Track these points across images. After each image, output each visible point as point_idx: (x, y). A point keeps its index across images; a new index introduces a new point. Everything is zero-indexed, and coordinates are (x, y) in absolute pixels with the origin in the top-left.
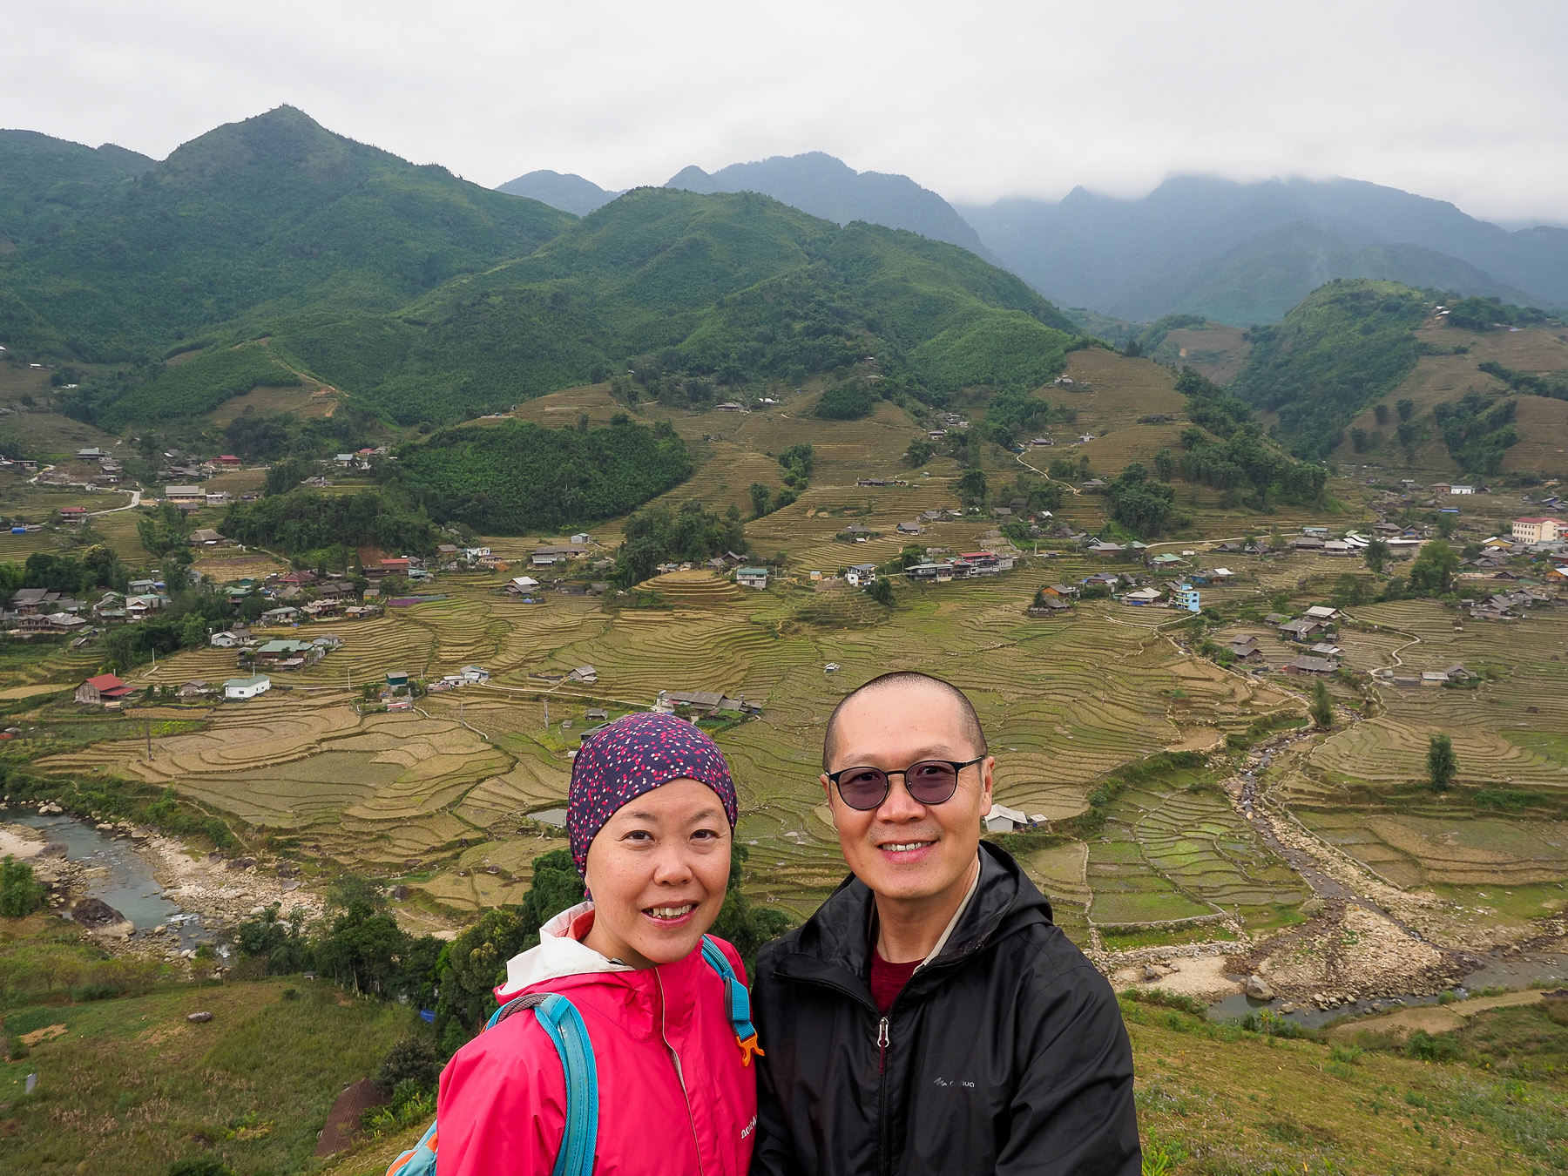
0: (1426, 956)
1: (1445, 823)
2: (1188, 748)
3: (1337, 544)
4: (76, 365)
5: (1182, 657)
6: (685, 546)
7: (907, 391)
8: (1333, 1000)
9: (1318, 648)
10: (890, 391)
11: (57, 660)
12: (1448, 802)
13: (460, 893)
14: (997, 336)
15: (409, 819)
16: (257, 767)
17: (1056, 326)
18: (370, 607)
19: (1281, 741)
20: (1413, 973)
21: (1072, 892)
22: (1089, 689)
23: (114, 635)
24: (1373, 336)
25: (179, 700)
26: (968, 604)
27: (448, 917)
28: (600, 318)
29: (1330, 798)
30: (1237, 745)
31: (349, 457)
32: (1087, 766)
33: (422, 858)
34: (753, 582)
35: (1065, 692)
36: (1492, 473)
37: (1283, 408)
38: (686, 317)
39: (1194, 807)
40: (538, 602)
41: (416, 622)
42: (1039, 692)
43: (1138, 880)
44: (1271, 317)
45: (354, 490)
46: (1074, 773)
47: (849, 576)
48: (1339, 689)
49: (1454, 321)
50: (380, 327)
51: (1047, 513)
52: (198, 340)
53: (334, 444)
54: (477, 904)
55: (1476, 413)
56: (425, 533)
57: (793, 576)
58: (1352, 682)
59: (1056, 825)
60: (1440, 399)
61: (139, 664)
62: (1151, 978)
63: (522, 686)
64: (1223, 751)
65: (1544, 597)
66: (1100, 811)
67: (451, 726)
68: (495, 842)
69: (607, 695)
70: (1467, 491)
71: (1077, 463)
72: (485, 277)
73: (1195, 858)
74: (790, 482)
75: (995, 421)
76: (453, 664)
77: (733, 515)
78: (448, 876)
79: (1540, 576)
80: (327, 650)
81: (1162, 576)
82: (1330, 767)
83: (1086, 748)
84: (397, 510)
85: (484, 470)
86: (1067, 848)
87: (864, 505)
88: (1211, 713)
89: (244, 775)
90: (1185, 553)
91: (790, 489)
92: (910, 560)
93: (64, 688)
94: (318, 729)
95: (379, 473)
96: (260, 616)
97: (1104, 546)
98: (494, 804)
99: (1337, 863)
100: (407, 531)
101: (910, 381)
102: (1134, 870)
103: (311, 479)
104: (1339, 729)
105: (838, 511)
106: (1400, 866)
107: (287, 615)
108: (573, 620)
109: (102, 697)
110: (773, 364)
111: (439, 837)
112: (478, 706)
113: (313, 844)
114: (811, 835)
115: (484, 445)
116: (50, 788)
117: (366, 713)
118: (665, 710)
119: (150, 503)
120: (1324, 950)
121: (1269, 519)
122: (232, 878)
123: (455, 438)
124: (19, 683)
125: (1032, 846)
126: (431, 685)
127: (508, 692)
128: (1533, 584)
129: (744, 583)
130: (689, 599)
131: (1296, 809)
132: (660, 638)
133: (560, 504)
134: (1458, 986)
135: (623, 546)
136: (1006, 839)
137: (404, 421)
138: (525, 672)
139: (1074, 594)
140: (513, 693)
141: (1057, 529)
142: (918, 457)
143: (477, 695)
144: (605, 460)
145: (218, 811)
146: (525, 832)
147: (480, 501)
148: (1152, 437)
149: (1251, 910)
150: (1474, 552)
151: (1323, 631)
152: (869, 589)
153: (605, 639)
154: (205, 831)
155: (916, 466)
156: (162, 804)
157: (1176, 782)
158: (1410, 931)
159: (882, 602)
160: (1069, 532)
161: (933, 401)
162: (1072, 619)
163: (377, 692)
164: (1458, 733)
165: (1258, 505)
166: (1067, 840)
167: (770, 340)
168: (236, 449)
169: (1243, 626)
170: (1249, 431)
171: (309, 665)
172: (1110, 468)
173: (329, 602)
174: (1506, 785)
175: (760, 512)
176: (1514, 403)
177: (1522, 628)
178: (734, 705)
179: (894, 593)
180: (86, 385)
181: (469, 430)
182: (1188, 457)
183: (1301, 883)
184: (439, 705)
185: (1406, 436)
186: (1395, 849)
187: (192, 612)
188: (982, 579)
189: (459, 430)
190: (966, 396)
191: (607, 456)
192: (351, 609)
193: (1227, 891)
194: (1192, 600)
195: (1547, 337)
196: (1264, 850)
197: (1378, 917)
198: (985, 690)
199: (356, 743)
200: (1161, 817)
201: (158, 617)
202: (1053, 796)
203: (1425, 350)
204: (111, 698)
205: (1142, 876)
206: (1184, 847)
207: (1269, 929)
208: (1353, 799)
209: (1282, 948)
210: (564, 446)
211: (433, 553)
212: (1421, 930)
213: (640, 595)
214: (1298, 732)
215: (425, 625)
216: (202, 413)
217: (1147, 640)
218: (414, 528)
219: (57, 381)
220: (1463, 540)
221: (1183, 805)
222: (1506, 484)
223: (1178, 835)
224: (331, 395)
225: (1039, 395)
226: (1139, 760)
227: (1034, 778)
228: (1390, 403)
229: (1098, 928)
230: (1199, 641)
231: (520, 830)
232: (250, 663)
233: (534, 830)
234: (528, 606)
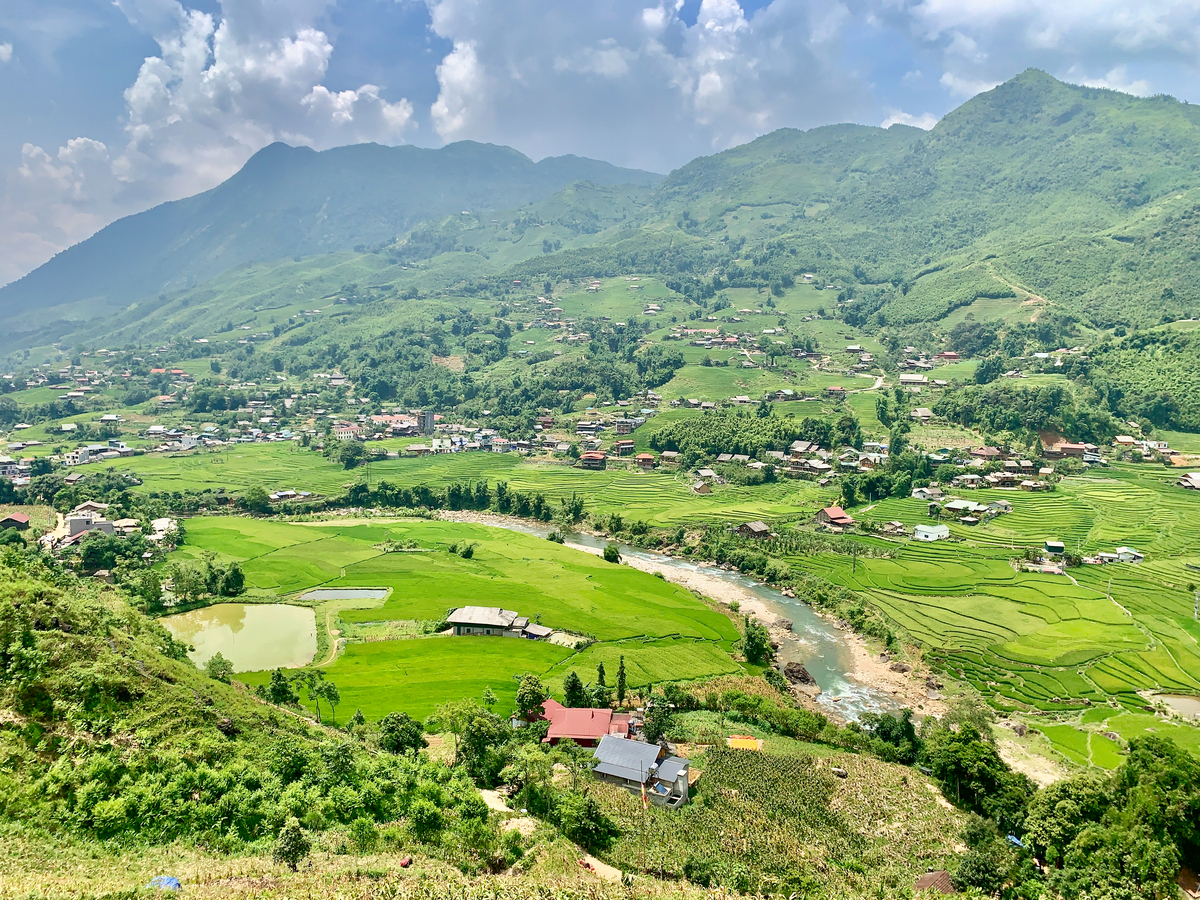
4: (856, 286)
18: (1043, 483)
23: (846, 480)
25: (881, 533)
27: (1060, 765)
31: (1046, 355)
45: (1043, 383)
50: (1089, 244)
52: (940, 263)
53: (1034, 344)
56: (1105, 424)
61: (861, 503)
80: (999, 513)
84: (1081, 403)
89: (914, 598)
95: (1070, 371)
96: (951, 478)
98: (1125, 675)
100: (1088, 421)
103: (1011, 373)
107: (973, 480)
109: (832, 523)
119: (888, 385)
122: (892, 677)
123: (1146, 340)
126: (1086, 558)
137: (1101, 325)
138: (1184, 561)
147: (1164, 399)
154: (880, 634)
163: (1035, 555)
168: (956, 347)
173: (1008, 474)
180: (859, 300)
181: (1163, 333)
184: (1093, 574)
187: (903, 469)
189: (1152, 333)
192: (1026, 482)
201: (879, 470)
204: (837, 525)
211: (1110, 442)
216: (936, 319)
218: (1094, 419)
219: (842, 298)
224: (1038, 304)
232: (938, 514)
233: (1160, 711)
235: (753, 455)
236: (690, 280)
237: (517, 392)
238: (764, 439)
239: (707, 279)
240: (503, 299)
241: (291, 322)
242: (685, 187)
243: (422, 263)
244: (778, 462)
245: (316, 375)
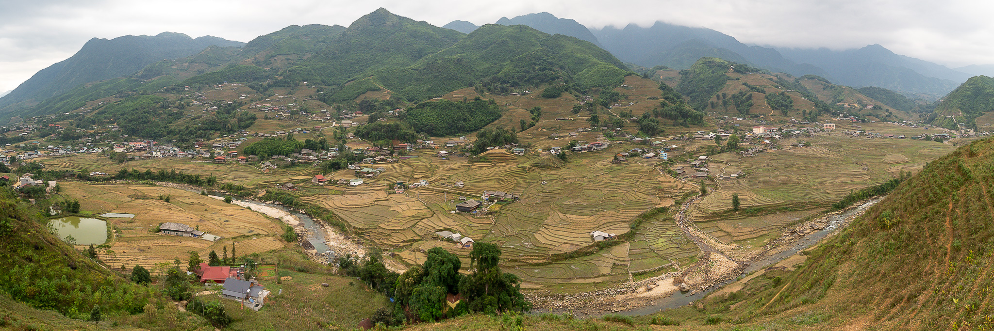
0: (734, 265)
1: (737, 220)
2: (663, 206)
3: (707, 136)
4: (323, 86)
5: (661, 175)
6: (496, 141)
7: (573, 89)
8: (707, 287)
9: (702, 169)
10: (567, 89)
11: (309, 169)
12: (739, 214)
13: (411, 258)
14: (602, 71)
15: (398, 230)
16: (356, 208)
17: (622, 68)
18: (394, 159)
19: (691, 200)
20: (730, 272)
21: (624, 261)
22: (631, 188)
23: (323, 164)
24: (715, 74)
25: (338, 184)
26: (592, 160)
27: (406, 266)
28: (472, 66)
29: (706, 218)
30: (678, 203)
31: (392, 112)
32: (629, 215)
33: (400, 244)
34: (519, 153)
35: (623, 189)
36: (747, 114)
37: (691, 95)
38: (500, 65)
39: (665, 226)
40: (447, 159)
41: (408, 164)
42: (615, 190)
43: (646, 254)
44: (687, 67)
45: (392, 122)
46: (625, 217)
47: (552, 151)
48: (708, 182)
49: (736, 71)
50: (404, 71)
51: (619, 129)
52: (354, 78)
53: (388, 108)
54: (416, 262)
55: (742, 97)
56: (413, 136)
57: (533, 151)
58: (712, 179)
59: (619, 237)
60: (733, 93)
61: (329, 173)
62: (649, 290)
63: (439, 188)
64: (674, 205)
65: (761, 149)
66: (633, 230)
67: (415, 199)
68: (424, 241)
69: (467, 192)
70: (741, 119)
71: (628, 112)
72: (437, 55)
73: (665, 244)
74: (533, 119)
75: (602, 98)
76: (418, 179)
77: (514, 130)
78: (408, 251)
79: (760, 143)
80: (380, 172)
81: (656, 149)
82: (705, 207)
83: (630, 208)
84: (405, 129)
85: (432, 115)
86: (622, 245)
87: (558, 127)
88: (670, 193)
89: (351, 209)
90: (663, 141)
91: (534, 121)
92: (572, 145)
93: (310, 177)
94: (375, 197)
95: (401, 117)
96: (362, 160)
97: (637, 139)
98: (425, 228)
99: (708, 239)
100: (408, 135)
101: (574, 86)
102: (645, 251)
103: (381, 119)
104: (708, 195)
105: (549, 129)
106: (726, 237)
107: (370, 160)
108: (458, 166)
109: (319, 181)
110: (529, 80)
111: (406, 237)
112: (424, 194)
113: (368, 234)
114: (532, 244)
115: (433, 108)
116: (303, 206)
117: (389, 194)
118: (486, 198)
119: (337, 125)
120: (704, 270)
121: (688, 129)
122: (345, 242)
123: (424, 106)
124: (300, 175)
125: (610, 245)
126: (410, 186)
127: (434, 189)
128: (758, 145)
129: (516, 153)
130: (497, 159)
131: (695, 223)
132: (486, 172)
133: (457, 127)
134: (743, 273)
135: (476, 141)
136: (602, 243)
137: (410, 100)
138: (440, 183)
139: (627, 156)
140: (436, 190)
141: (622, 134)
142: (576, 111)
143: (424, 190)
144: (472, 112)
145: (343, 220)
146: (434, 238)
147: (431, 126)
148: (652, 104)
149: (682, 260)
150: (743, 137)
151: (704, 164)
152: (558, 155)
153: (468, 172)
154: (339, 225)
155: (576, 113)
156: (329, 215)
157: (659, 218)
158: (729, 258)
159: (563, 160)
160: (626, 135)
161: (582, 92)
162: (627, 164)
163: (393, 187)
164: (741, 192)
165: (683, 125)
166: (623, 242)
167: (528, 72)
168: (361, 110)
169: (681, 163)
170: (681, 102)
171: (375, 177)
172: (639, 114)
173: (382, 157)
174: (753, 206)
175: (523, 129)
176: (751, 94)
177: (756, 158)
178: (509, 196)
179: (567, 157)
180: (325, 92)
181: (429, 103)
182: (663, 110)
183: (697, 247)
184: (412, 192)
185: (725, 103)
186: (725, 232)
187: (344, 158)
188: (597, 152)
189: (426, 103)
190: (593, 90)
191: (473, 111)
192: (388, 160)
193: (674, 254)
194: (665, 156)
195: (759, 76)
196: (686, 238)
197: (720, 255)
198: (597, 190)
199: (385, 203)
200: (654, 231)
201: (335, 159)
202: (618, 226)
203: (728, 78)
204: (321, 182)
205: (647, 252)
206: (661, 240)
207: (687, 265)
208: (712, 217)
209: (691, 271)
210: (459, 108)
211: (415, 142)
212: (732, 257)
213: (481, 158)
214: (696, 197)
215: (410, 166)
216: (353, 99)
217: (650, 170)
218: (410, 134)
219: (318, 91)
220: (741, 134)
221: (661, 226)
222: (751, 117)
223: (659, 236)
224: (389, 93)
225: (616, 90)
226: (647, 211)
227: (611, 220)
228: (720, 94)
229: (632, 274)
230: (667, 169)
231: (433, 237)
232: (358, 175)
233: (437, 238)
234: (444, 160)
235: (287, 156)
236: (258, 85)
237: (187, 132)
238: (290, 149)
239: (265, 84)
240: (181, 94)
241: (99, 105)
242: (255, 47)
243: (149, 81)
244: (296, 158)
245: (108, 126)
